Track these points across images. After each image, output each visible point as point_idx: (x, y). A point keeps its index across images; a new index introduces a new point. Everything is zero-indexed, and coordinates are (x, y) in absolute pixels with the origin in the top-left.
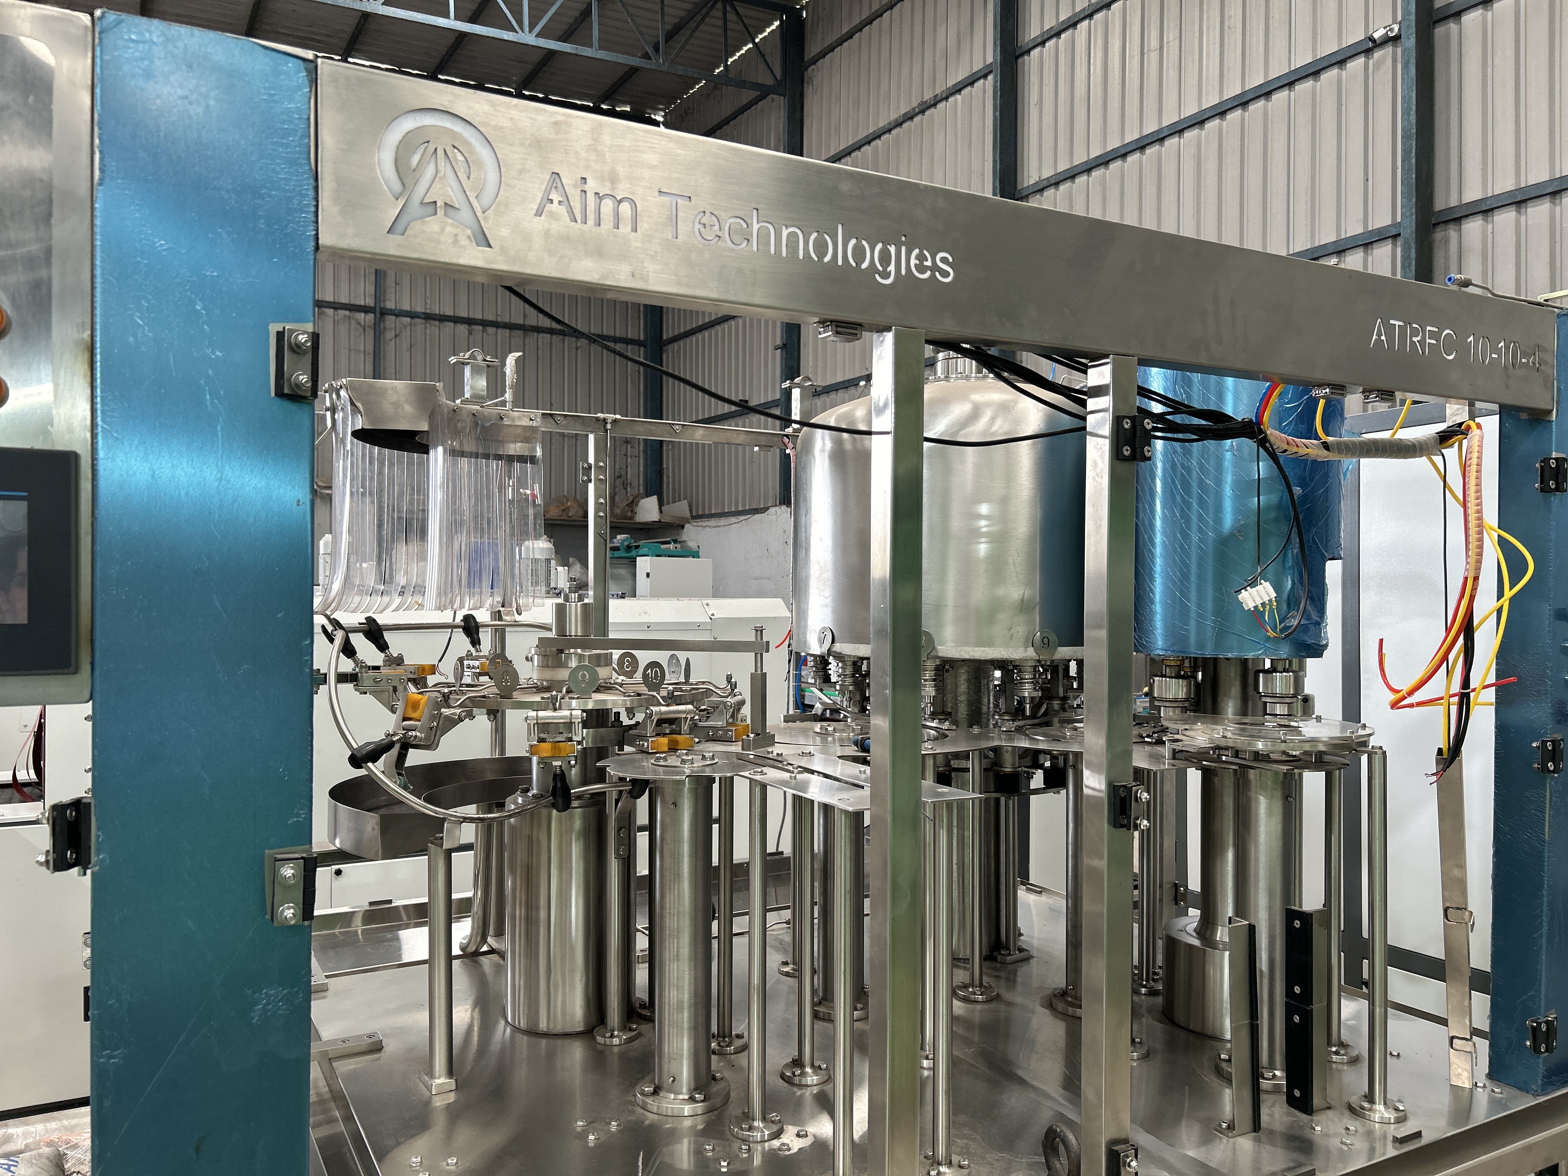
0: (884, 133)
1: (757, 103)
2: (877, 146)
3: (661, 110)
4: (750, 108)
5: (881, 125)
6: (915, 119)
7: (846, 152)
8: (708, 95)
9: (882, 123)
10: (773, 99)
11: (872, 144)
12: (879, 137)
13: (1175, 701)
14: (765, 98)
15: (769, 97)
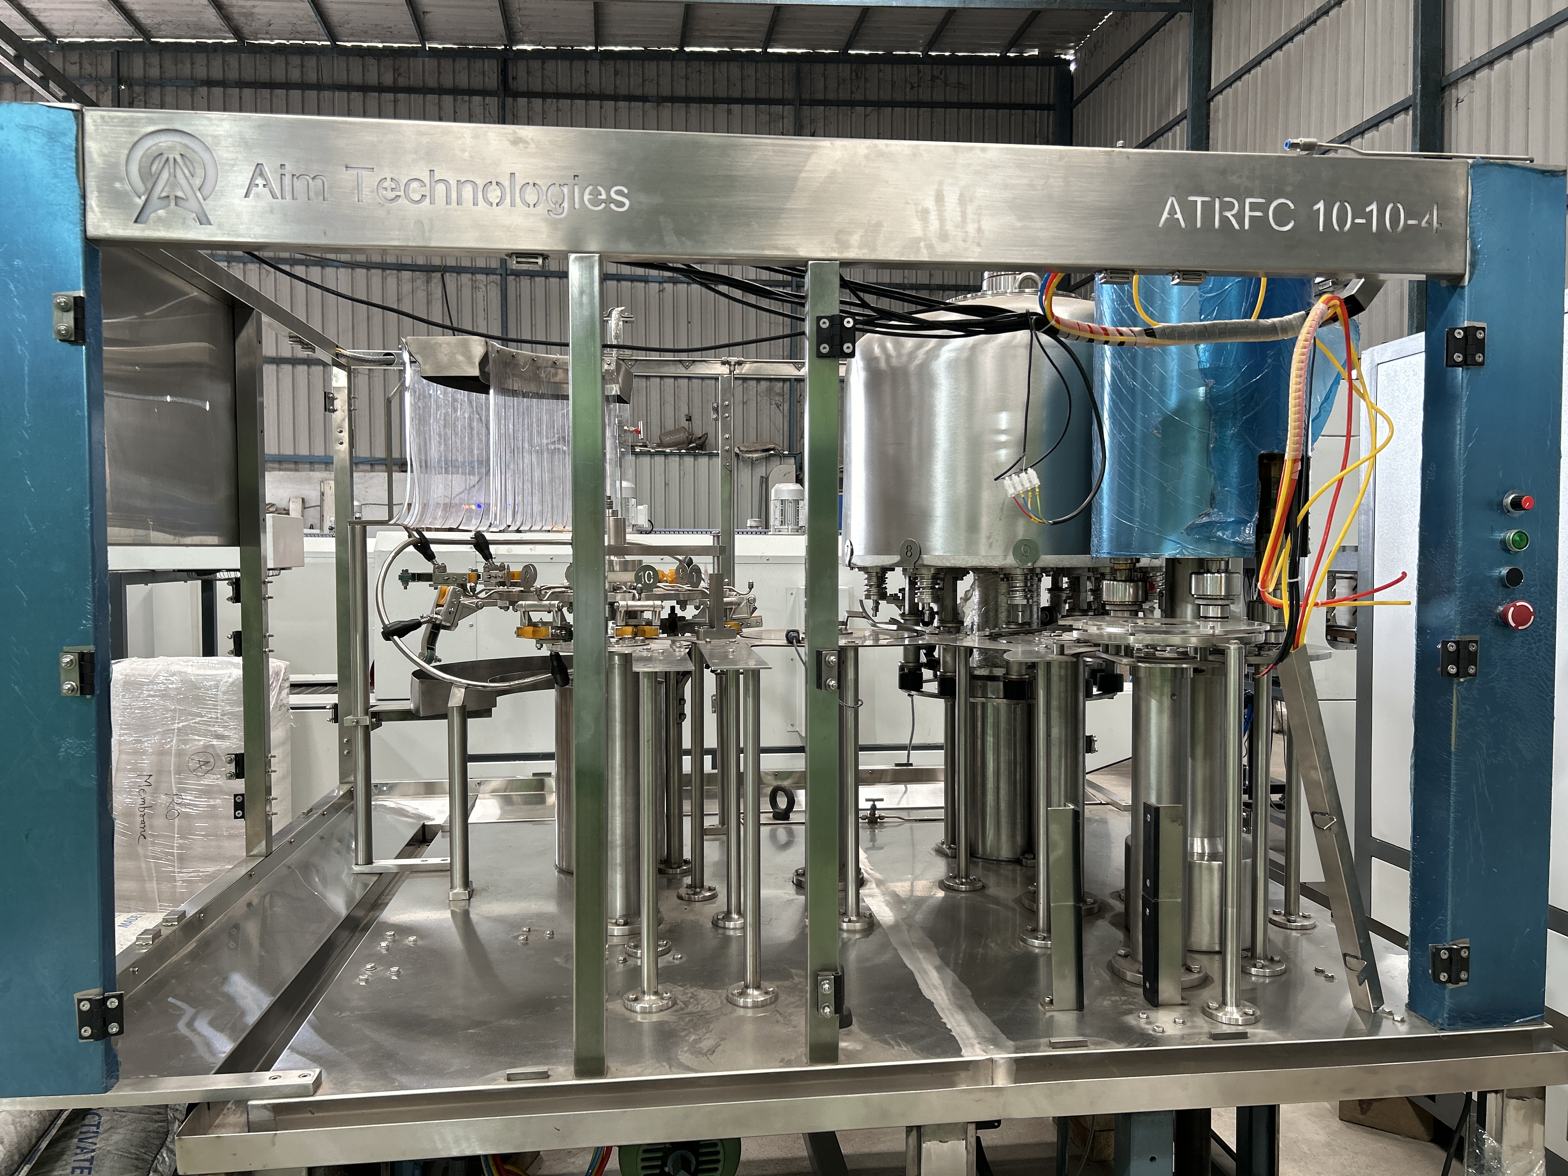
0: (1297, 34)
1: (1165, 24)
2: (1289, 49)
3: (1071, 48)
4: (1158, 30)
5: (1294, 25)
6: (1330, 14)
7: (1255, 62)
8: (1117, 23)
9: (1295, 23)
10: (1181, 17)
11: (1284, 49)
12: (1291, 39)
13: (1122, 604)
14: (1173, 17)
15: (1177, 16)
